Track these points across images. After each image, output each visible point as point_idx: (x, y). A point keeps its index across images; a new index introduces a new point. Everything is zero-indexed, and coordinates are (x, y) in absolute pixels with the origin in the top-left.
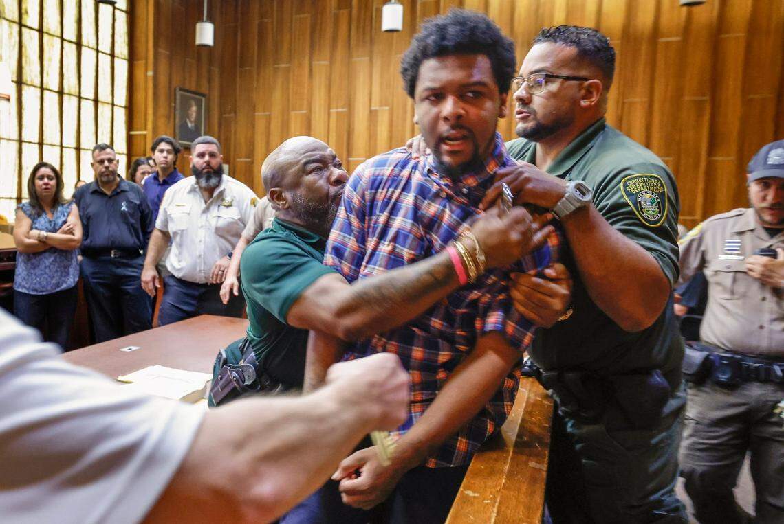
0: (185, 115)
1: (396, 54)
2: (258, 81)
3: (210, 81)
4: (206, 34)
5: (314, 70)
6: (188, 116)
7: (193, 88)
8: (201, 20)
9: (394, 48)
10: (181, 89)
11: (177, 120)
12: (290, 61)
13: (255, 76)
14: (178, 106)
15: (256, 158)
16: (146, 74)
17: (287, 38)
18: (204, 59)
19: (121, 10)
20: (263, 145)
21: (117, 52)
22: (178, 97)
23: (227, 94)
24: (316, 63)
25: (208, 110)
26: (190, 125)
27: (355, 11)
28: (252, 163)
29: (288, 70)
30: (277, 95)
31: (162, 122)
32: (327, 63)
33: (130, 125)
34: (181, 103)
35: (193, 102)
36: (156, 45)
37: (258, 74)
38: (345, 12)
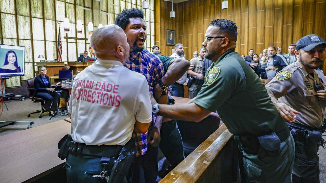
0: (169, 36)
1: (228, 15)
2: (189, 26)
3: (176, 27)
4: (173, 14)
5: (204, 22)
6: (170, 37)
7: (171, 29)
8: (172, 11)
9: (227, 13)
10: (168, 30)
11: (167, 38)
12: (197, 19)
13: (188, 25)
14: (167, 34)
15: (189, 47)
16: (158, 26)
17: (196, 14)
18: (174, 21)
19: (152, 10)
20: (191, 43)
21: (151, 21)
22: (167, 32)
23: (181, 29)
24: (205, 19)
25: (176, 34)
26: (171, 39)
27: (216, 4)
28: (188, 48)
29: (197, 22)
30: (194, 29)
31: (163, 39)
32: (208, 19)
33: (155, 40)
34: (168, 33)
35: (171, 33)
36: (161, 19)
37: (189, 24)
38: (212, 5)
